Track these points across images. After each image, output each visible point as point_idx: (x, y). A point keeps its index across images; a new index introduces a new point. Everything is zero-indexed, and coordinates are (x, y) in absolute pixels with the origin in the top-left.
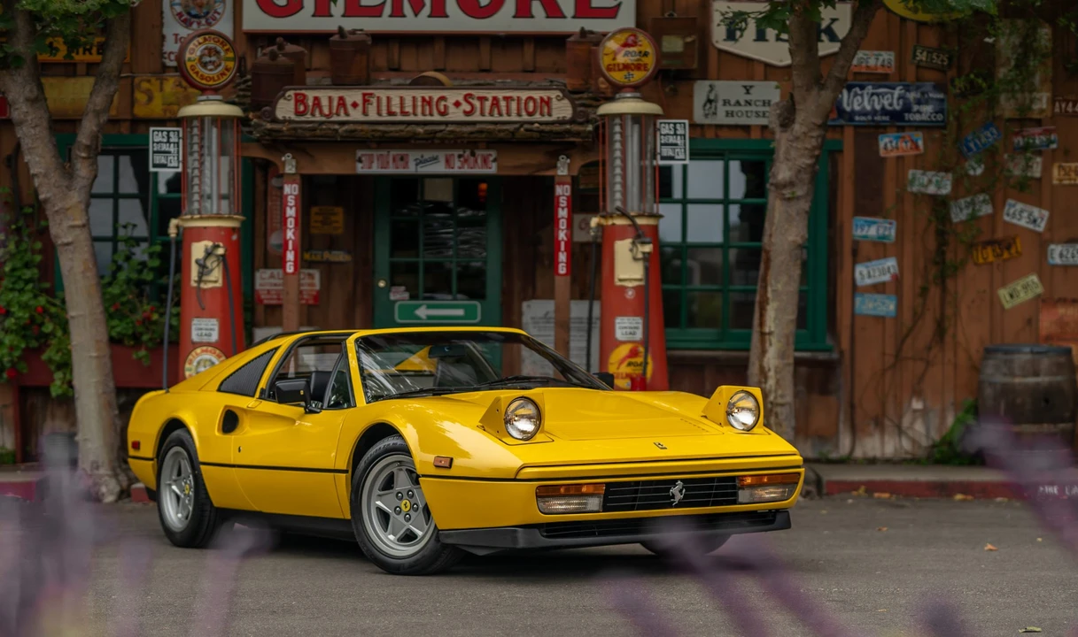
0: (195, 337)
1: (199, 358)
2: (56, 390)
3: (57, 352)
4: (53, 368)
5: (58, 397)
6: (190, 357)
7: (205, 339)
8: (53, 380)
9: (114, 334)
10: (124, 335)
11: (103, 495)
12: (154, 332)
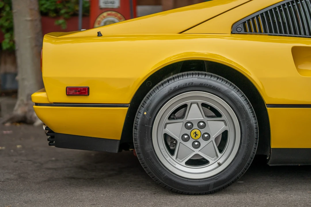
0: (102, 5)
1: (105, 20)
2: (6, 45)
3: (7, 20)
4: (3, 31)
5: (8, 50)
6: (99, 19)
7: (110, 6)
8: (3, 39)
9: (43, 9)
10: (49, 10)
11: (35, 118)
12: (69, 8)
